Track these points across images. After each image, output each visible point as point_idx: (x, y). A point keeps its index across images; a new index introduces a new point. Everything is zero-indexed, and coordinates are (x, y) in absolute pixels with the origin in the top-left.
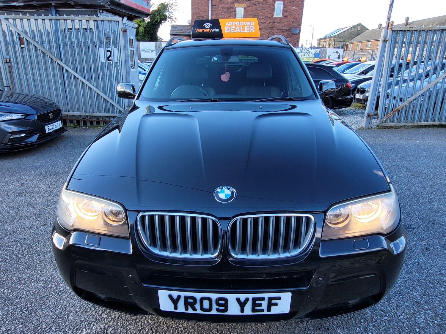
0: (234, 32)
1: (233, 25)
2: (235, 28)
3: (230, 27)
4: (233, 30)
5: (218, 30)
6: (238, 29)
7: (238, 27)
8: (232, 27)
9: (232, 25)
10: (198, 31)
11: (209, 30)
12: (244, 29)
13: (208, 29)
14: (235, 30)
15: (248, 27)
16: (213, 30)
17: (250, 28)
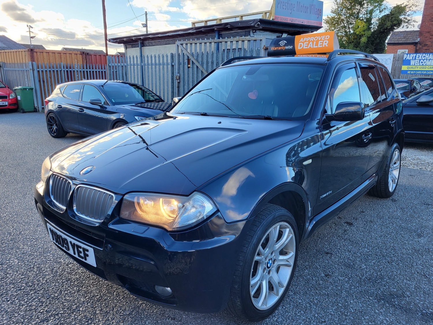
0: (307, 48)
1: (307, 41)
2: (308, 44)
5: (291, 47)
6: (311, 45)
7: (311, 43)
8: (305, 43)
9: (305, 41)
10: (274, 49)
11: (281, 48)
12: (317, 44)
13: (282, 46)
14: (307, 46)
15: (322, 41)
16: (287, 48)
17: (324, 42)
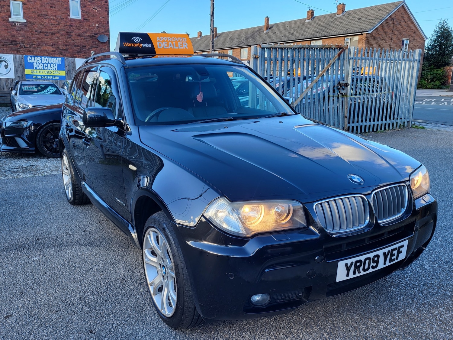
0: (167, 48)
2: (168, 44)
3: (162, 42)
4: (166, 46)
5: (149, 45)
6: (171, 45)
7: (170, 43)
8: (164, 43)
9: (164, 41)
10: (127, 46)
11: (140, 45)
12: (177, 46)
13: (138, 43)
15: (182, 43)
16: (144, 45)
17: (184, 45)
